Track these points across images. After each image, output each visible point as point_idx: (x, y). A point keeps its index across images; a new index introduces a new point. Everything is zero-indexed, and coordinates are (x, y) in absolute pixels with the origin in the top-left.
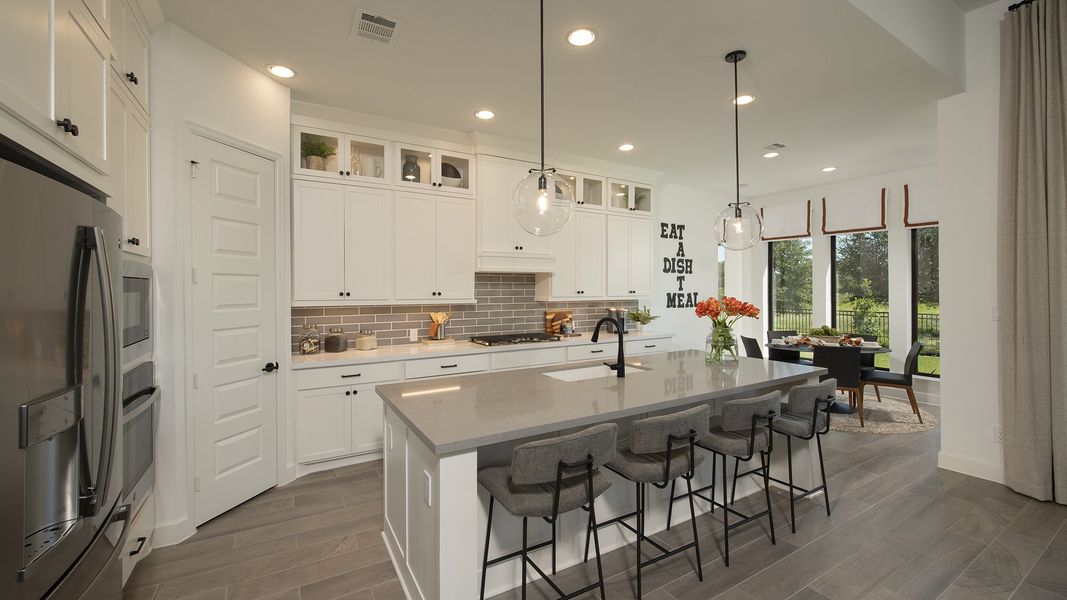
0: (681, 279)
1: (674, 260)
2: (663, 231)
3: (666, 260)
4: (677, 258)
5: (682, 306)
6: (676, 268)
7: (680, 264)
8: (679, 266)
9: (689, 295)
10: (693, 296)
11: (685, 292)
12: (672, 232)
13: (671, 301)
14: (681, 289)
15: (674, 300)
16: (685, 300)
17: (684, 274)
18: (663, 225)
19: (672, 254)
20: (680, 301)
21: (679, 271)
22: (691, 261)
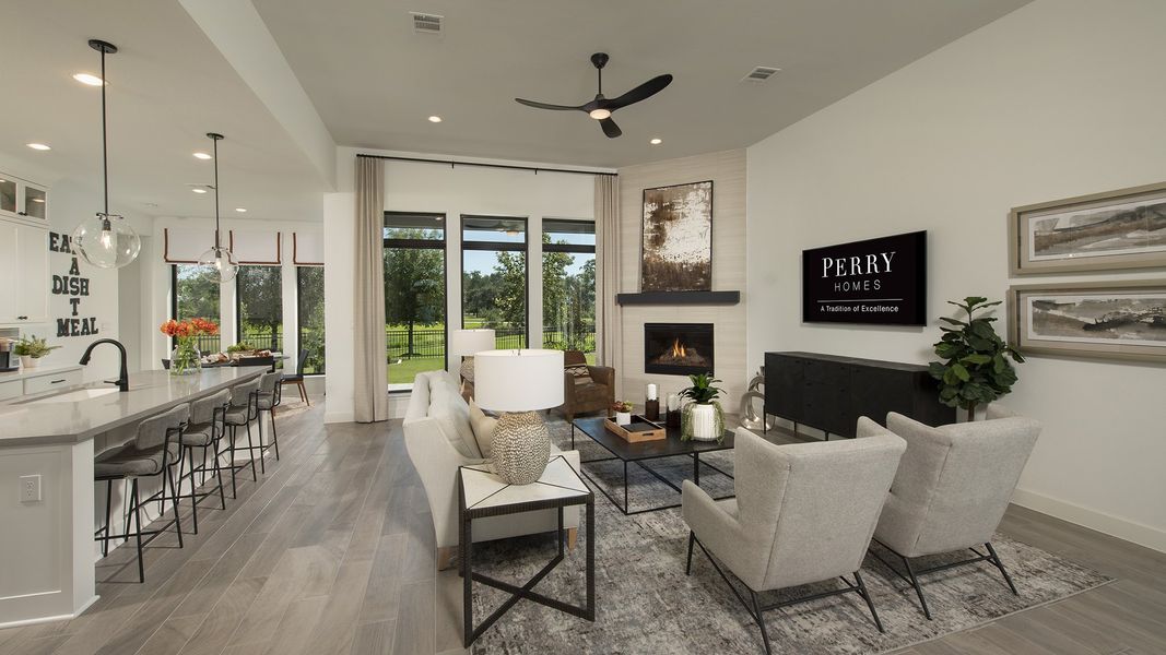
0: (75, 302)
1: (66, 278)
2: (52, 242)
3: (56, 278)
4: (71, 277)
5: (77, 334)
6: (69, 288)
7: (74, 284)
8: (72, 286)
9: (85, 321)
10: (90, 323)
11: (80, 317)
12: (63, 245)
13: (63, 328)
14: (75, 313)
15: (67, 328)
16: (80, 327)
17: (78, 296)
18: (53, 235)
19: (64, 271)
20: (74, 328)
21: (73, 293)
22: (87, 281)
